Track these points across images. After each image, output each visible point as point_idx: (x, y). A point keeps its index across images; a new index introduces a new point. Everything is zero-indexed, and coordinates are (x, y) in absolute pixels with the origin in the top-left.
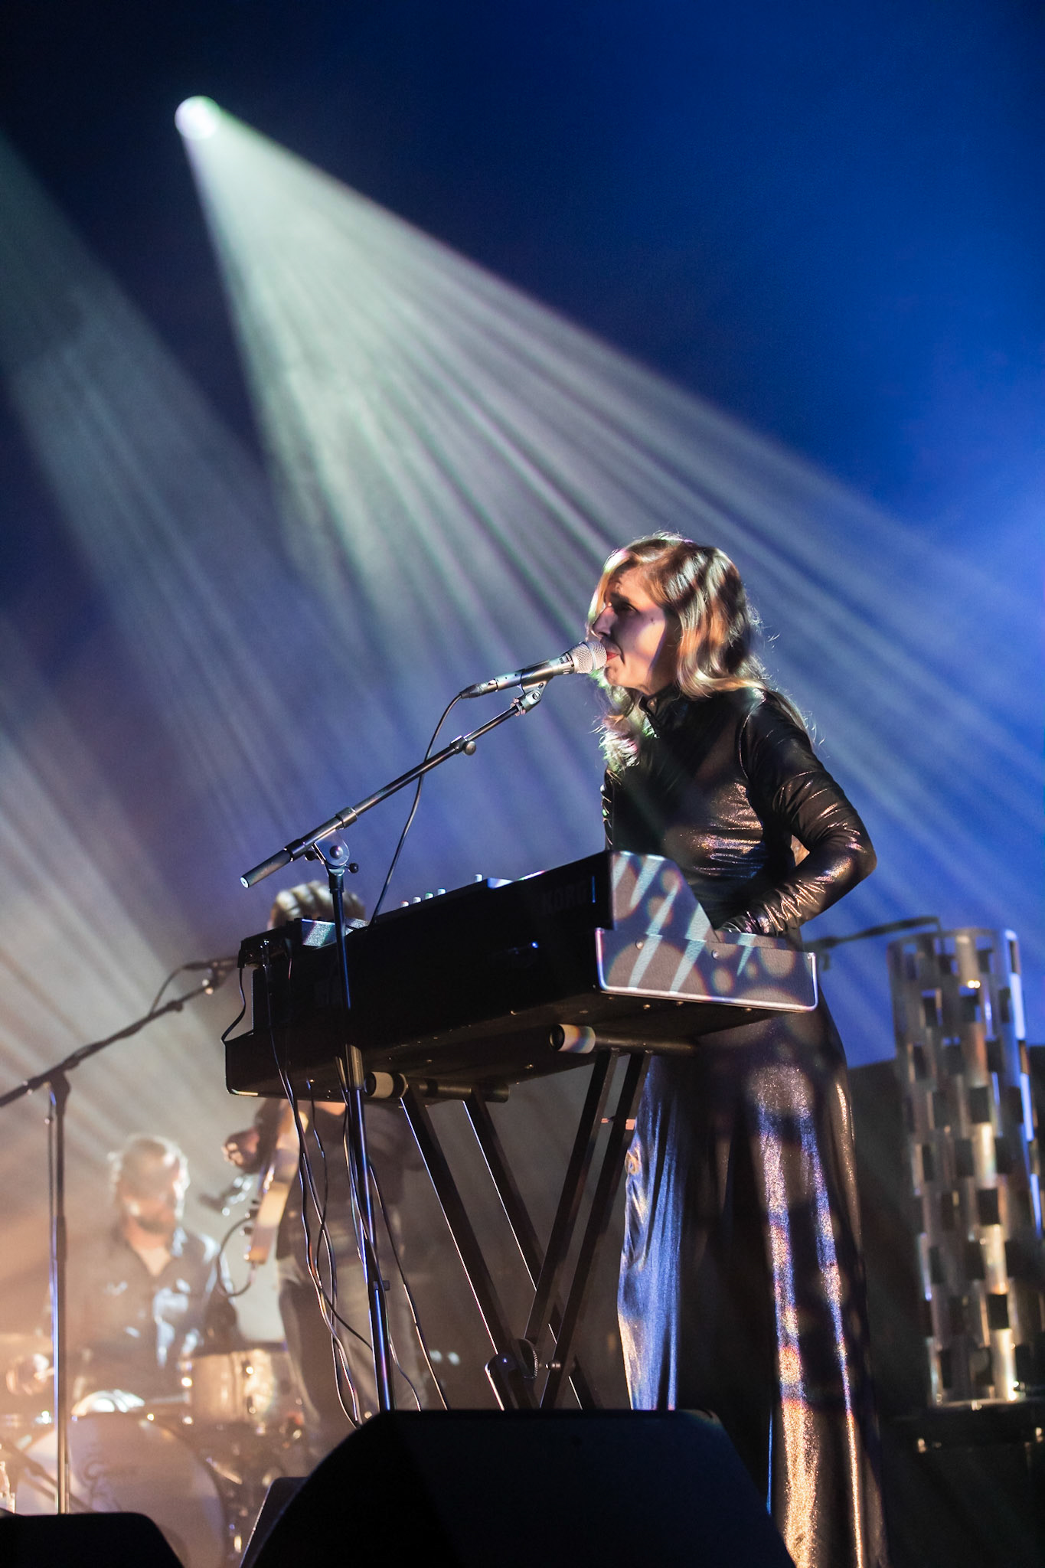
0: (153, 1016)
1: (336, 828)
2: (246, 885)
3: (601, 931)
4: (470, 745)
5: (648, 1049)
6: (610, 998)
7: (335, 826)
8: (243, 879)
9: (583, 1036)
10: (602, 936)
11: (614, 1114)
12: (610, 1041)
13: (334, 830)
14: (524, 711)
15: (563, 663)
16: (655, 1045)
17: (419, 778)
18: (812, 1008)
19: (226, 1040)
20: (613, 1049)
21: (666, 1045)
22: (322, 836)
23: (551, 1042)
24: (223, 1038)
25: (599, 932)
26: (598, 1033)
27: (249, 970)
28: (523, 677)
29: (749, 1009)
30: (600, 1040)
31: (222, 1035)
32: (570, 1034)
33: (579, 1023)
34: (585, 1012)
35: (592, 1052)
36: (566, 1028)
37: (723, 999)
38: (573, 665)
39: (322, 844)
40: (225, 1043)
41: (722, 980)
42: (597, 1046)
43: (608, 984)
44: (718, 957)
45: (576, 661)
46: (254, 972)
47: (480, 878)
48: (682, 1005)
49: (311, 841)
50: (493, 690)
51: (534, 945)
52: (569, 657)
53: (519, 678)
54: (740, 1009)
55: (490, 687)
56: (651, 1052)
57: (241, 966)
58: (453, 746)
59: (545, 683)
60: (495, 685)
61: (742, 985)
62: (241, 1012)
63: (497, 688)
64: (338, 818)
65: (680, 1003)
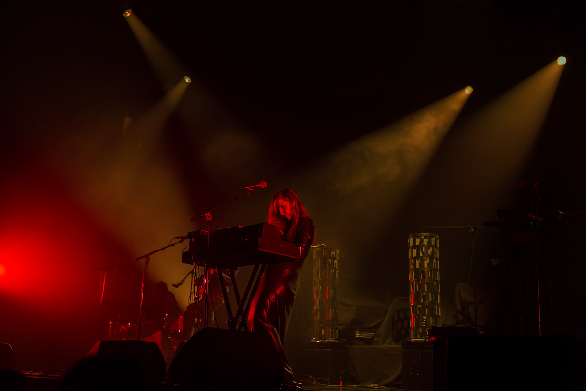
0: (168, 246)
6: (260, 252)
11: (258, 275)
18: (299, 258)
19: (183, 252)
25: (259, 238)
27: (189, 240)
43: (260, 249)
45: (261, 185)
47: (237, 225)
49: (204, 214)
57: (187, 238)
62: (186, 247)
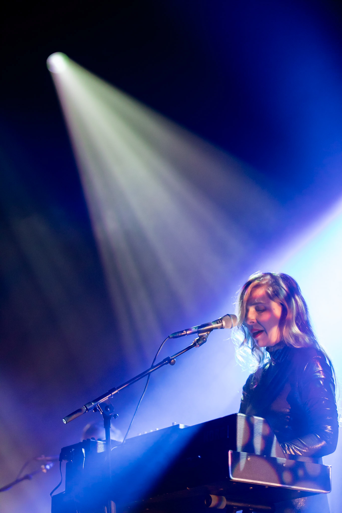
0: (17, 481)
1: (108, 397)
2: (65, 423)
3: (231, 451)
4: (172, 361)
5: (251, 508)
6: (234, 483)
7: (108, 396)
8: (64, 420)
9: (220, 501)
10: (231, 454)
12: (233, 504)
13: (108, 398)
14: (199, 346)
15: (218, 323)
16: (254, 506)
17: (148, 375)
20: (234, 507)
21: (260, 507)
22: (102, 401)
23: (205, 503)
24: (51, 494)
25: (230, 452)
26: (228, 499)
28: (199, 330)
29: (299, 491)
30: (230, 503)
31: (50, 493)
32: (214, 499)
33: (219, 495)
34: (222, 489)
35: (224, 509)
36: (213, 497)
37: (287, 486)
38: (222, 325)
39: (102, 404)
40: (52, 497)
41: (287, 477)
42: (227, 506)
43: (233, 477)
44: (285, 466)
45: (224, 323)
46: (67, 464)
47: (175, 423)
48: (267, 488)
49: (97, 403)
50: (184, 335)
51: (199, 456)
52: (221, 321)
53: (197, 330)
54: (296, 491)
55: (183, 334)
56: (252, 509)
57: (61, 460)
58: (165, 360)
59: (209, 333)
60: (186, 333)
61: (296, 480)
62: (60, 482)
63: (186, 334)
64: (110, 392)
65: (267, 487)
